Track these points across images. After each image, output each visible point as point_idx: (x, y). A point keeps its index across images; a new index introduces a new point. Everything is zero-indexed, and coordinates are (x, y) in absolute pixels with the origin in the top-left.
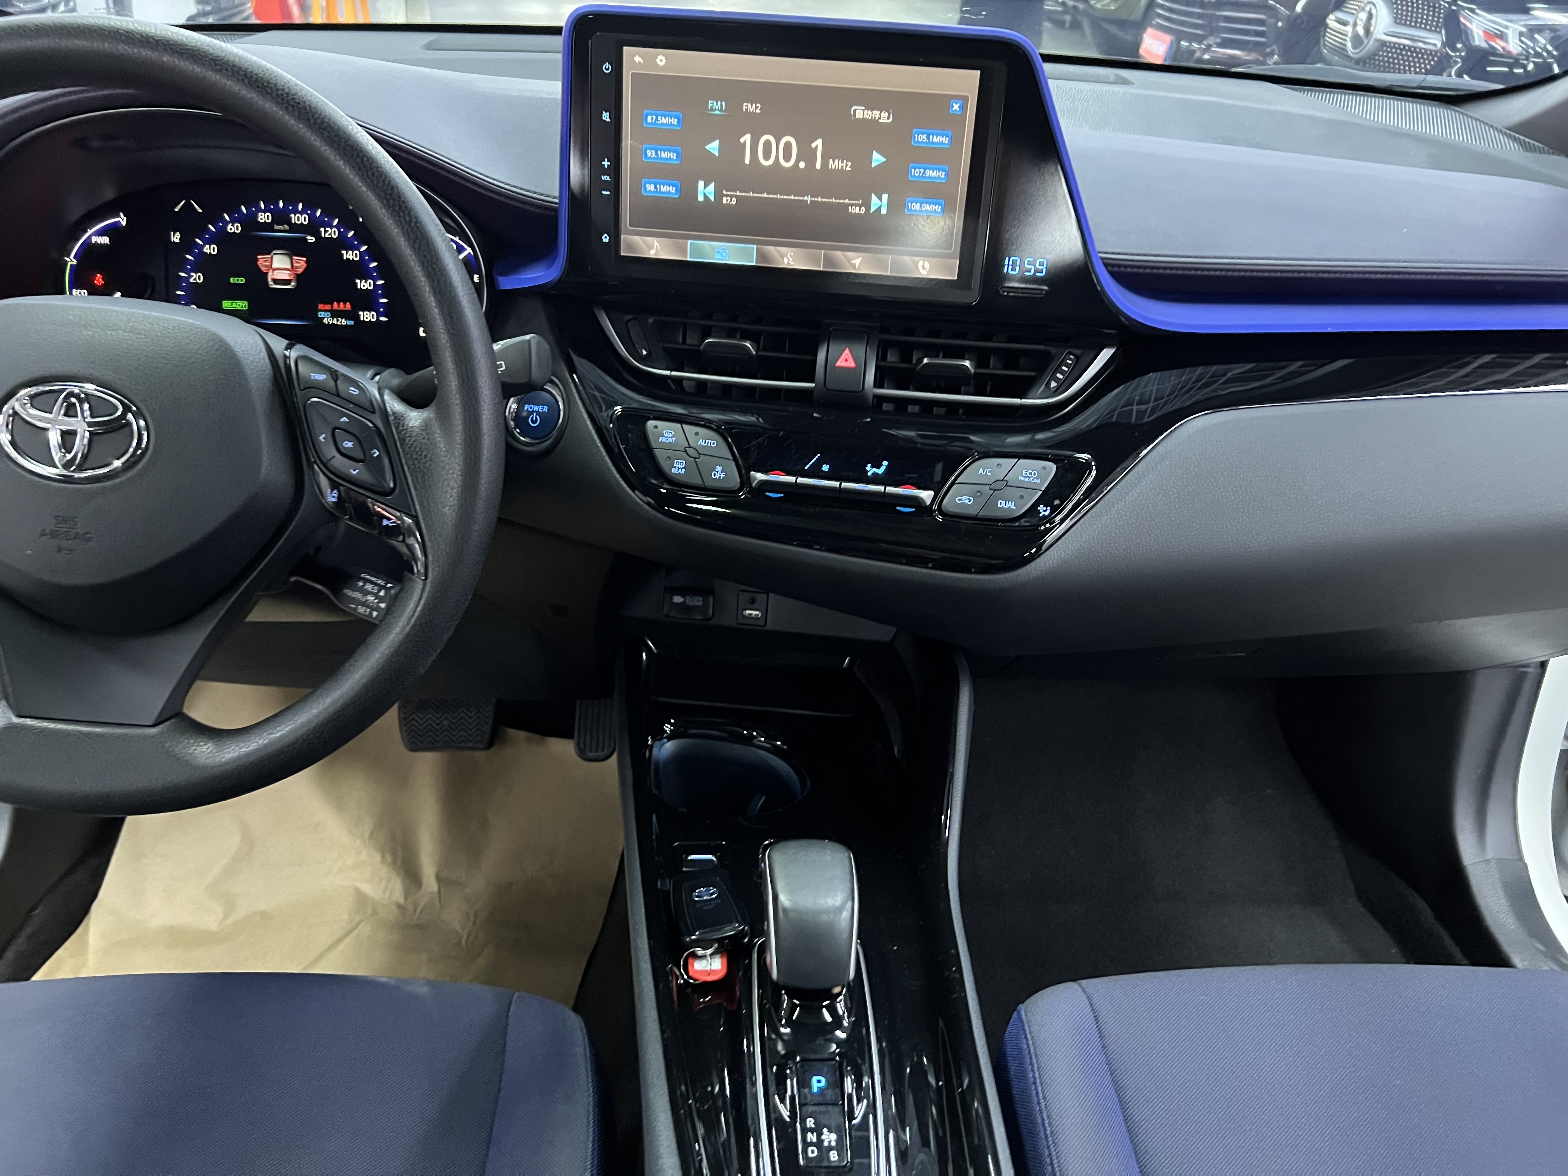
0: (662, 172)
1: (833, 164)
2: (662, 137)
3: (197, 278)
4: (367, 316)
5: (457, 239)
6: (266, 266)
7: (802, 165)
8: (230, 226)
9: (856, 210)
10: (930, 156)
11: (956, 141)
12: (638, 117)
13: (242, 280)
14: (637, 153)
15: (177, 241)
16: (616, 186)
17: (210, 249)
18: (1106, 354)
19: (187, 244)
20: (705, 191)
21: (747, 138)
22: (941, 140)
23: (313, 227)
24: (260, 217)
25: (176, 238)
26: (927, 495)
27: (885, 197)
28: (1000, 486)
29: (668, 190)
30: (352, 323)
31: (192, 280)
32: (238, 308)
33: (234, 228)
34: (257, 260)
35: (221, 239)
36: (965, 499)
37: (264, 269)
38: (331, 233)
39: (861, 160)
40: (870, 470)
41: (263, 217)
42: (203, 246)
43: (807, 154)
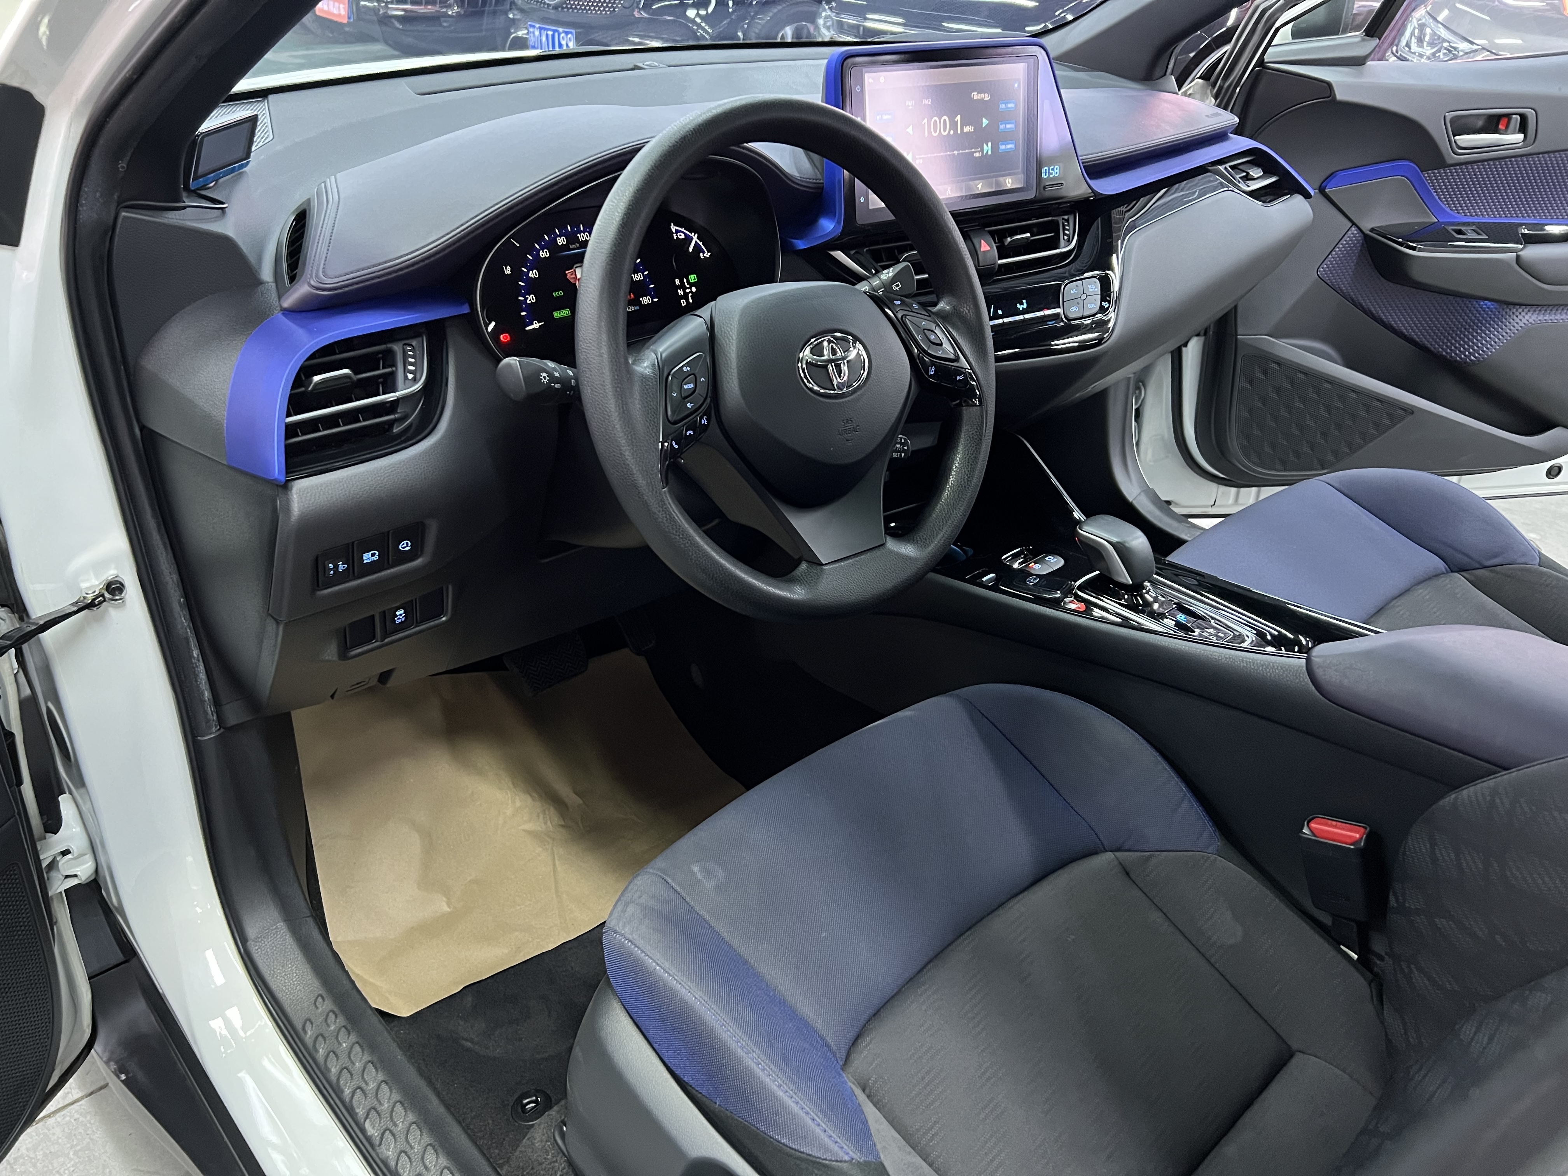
1: (966, 129)
3: (531, 299)
4: (646, 300)
5: (683, 230)
6: (574, 278)
7: (952, 132)
8: (541, 253)
9: (977, 155)
10: (1006, 116)
13: (561, 293)
15: (509, 272)
17: (534, 274)
19: (517, 274)
22: (1011, 105)
24: (558, 241)
25: (508, 271)
27: (990, 144)
28: (1084, 297)
30: (637, 308)
31: (528, 302)
32: (565, 315)
33: (544, 254)
34: (566, 275)
35: (538, 264)
36: (1074, 309)
37: (572, 281)
39: (977, 124)
40: (1021, 307)
41: (561, 241)
42: (528, 272)
43: (952, 124)
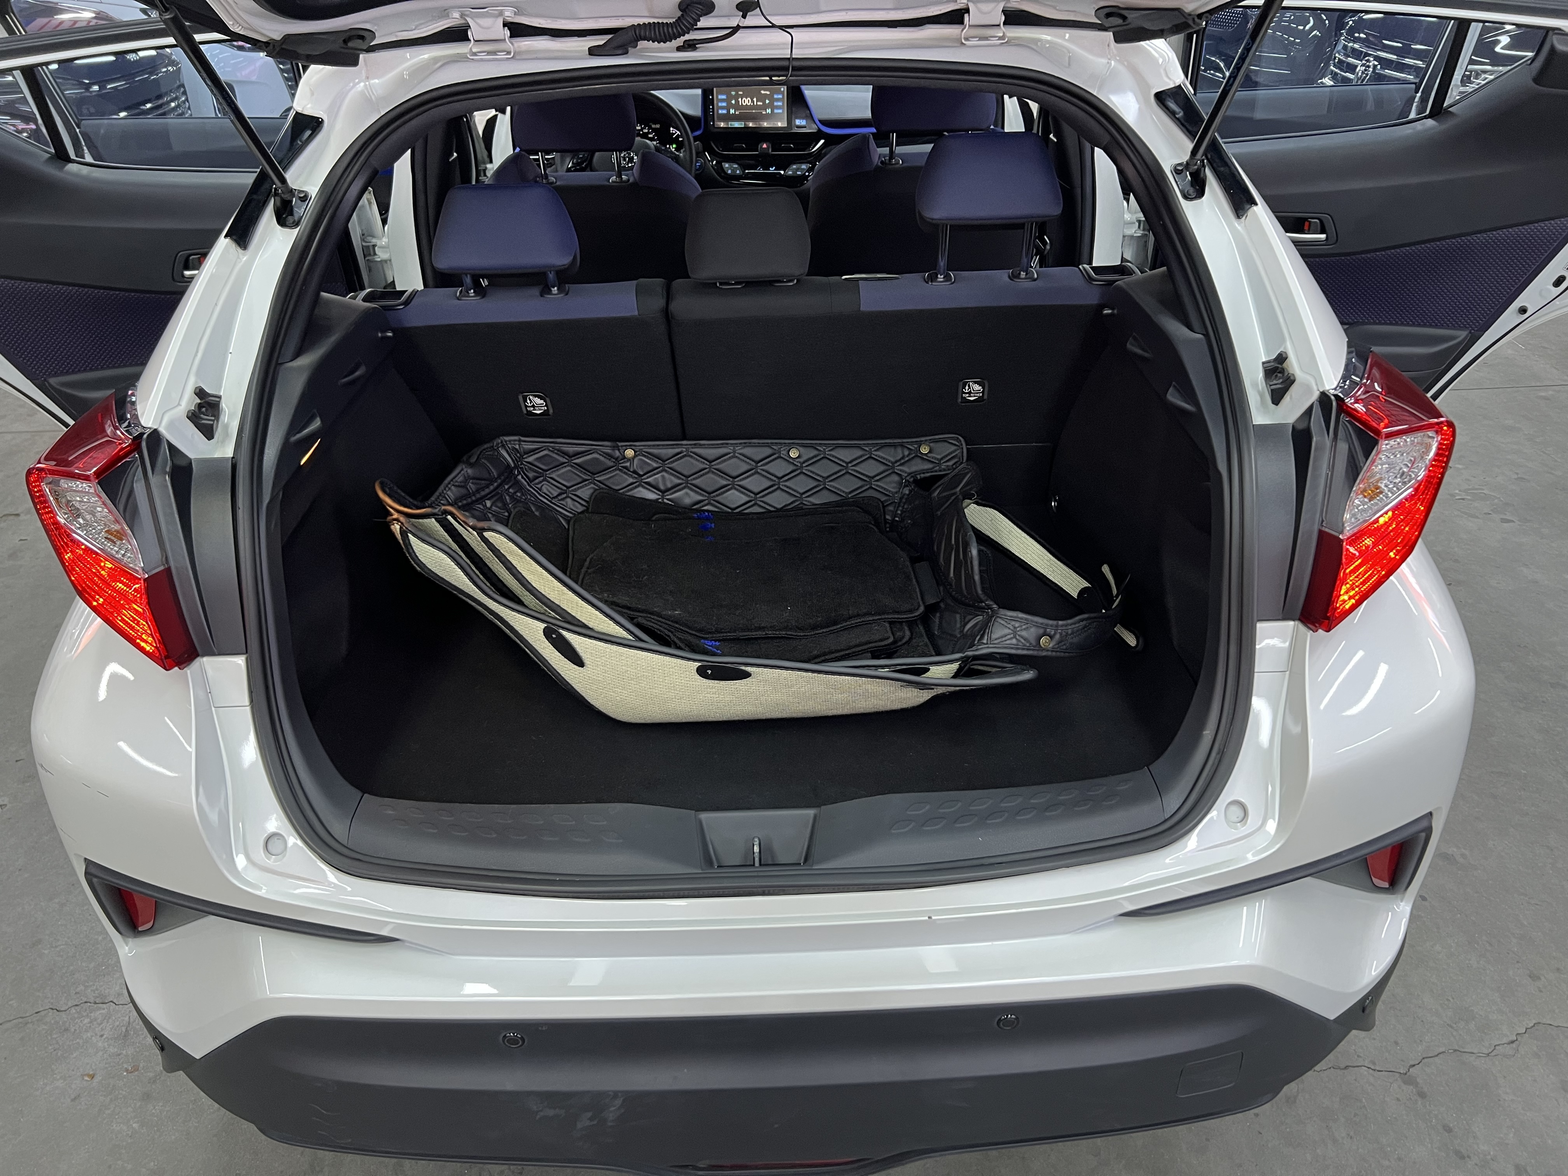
0: (722, 108)
1: (759, 103)
2: (722, 101)
9: (764, 113)
10: (778, 100)
11: (783, 96)
12: (717, 97)
14: (717, 104)
16: (713, 112)
18: (822, 141)
20: (732, 111)
21: (740, 99)
22: (780, 96)
23: (642, 129)
26: (782, 172)
27: (770, 110)
28: (797, 170)
29: (724, 112)
36: (791, 173)
38: (646, 131)
39: (764, 102)
43: (752, 101)
